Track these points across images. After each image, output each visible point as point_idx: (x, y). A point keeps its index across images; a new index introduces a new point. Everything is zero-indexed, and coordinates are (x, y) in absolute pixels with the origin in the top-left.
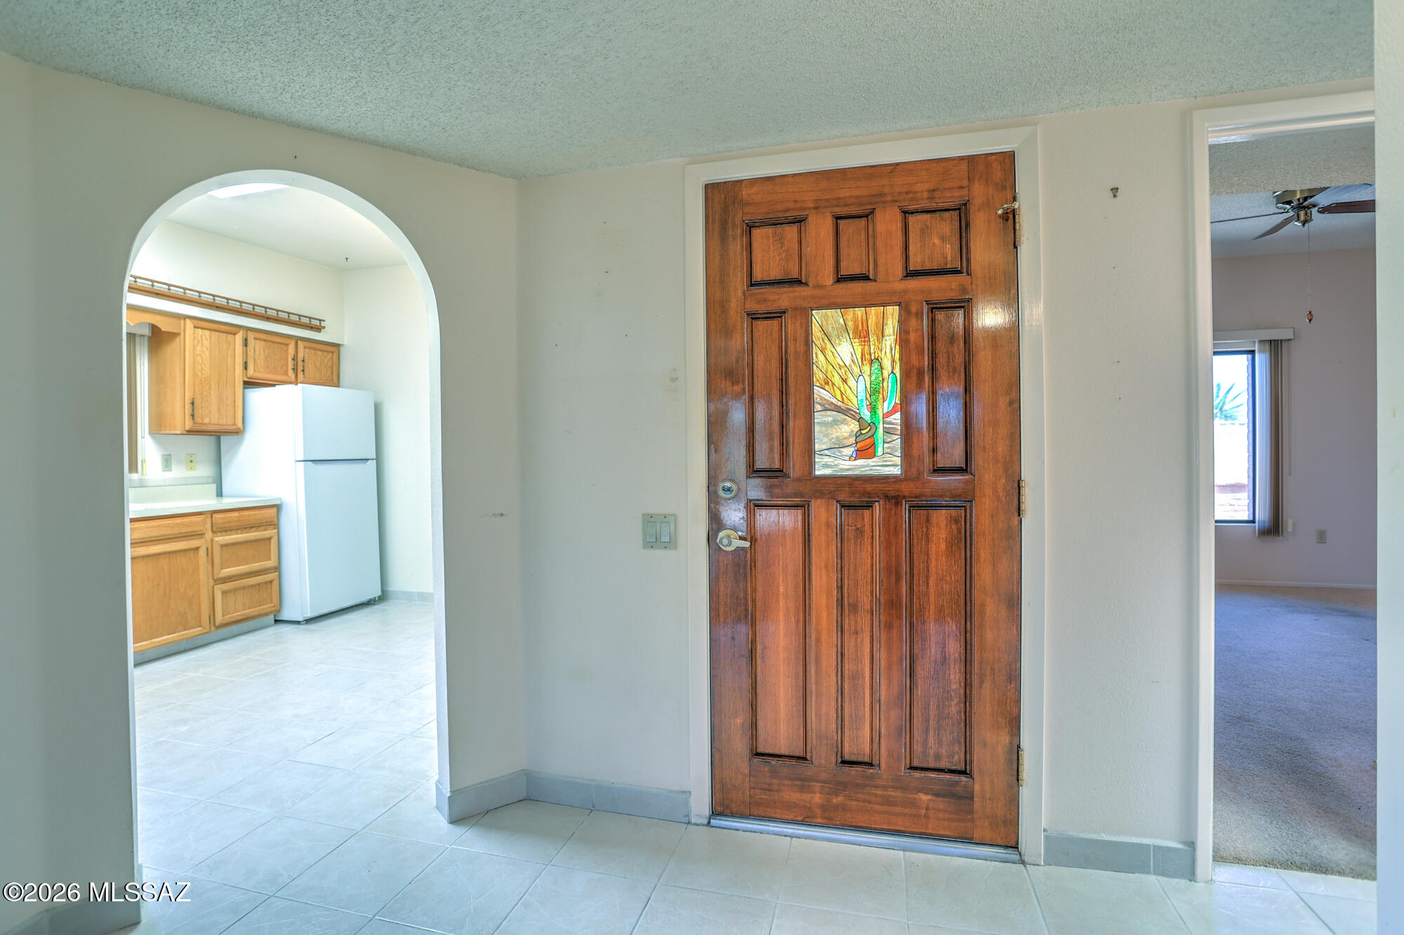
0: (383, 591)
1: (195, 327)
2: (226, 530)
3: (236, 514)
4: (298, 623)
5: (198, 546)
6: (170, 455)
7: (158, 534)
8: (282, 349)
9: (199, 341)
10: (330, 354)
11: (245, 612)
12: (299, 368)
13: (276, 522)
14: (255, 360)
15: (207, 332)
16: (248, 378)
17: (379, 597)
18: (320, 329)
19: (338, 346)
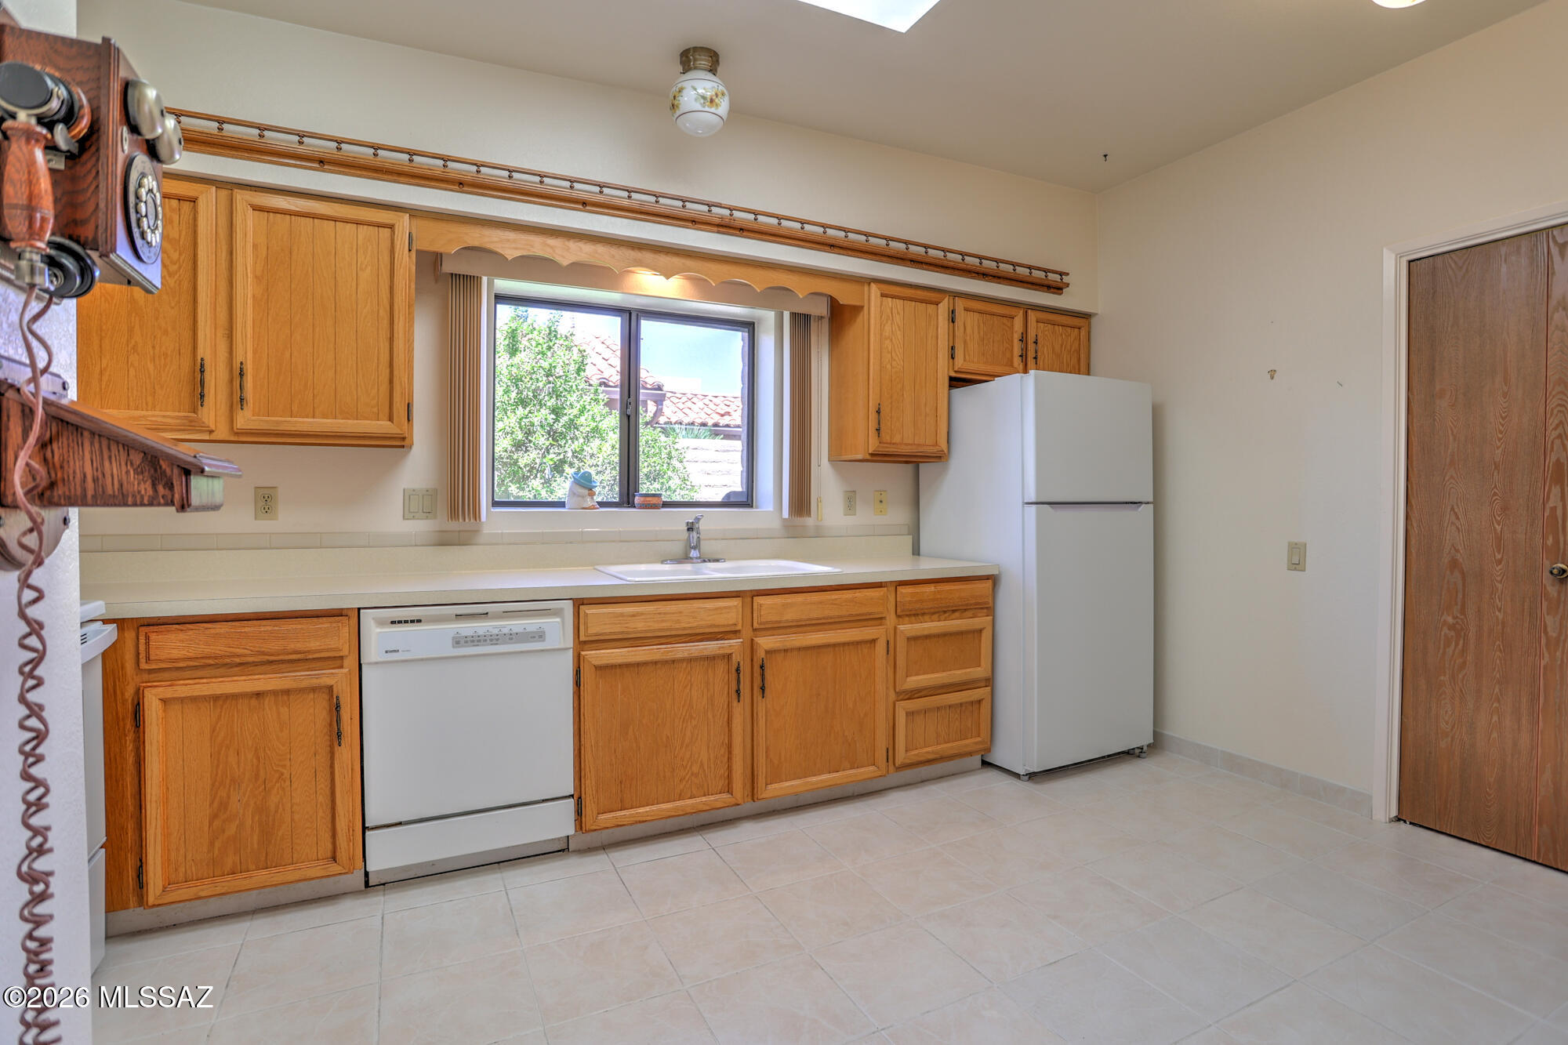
0: (1156, 734)
1: (883, 295)
2: (916, 615)
3: (932, 588)
4: (1017, 776)
5: (875, 637)
6: (854, 491)
7: (820, 616)
8: (1004, 324)
9: (888, 316)
10: (1076, 330)
11: (939, 747)
12: (1029, 353)
13: (991, 605)
14: (965, 342)
15: (899, 302)
16: (956, 372)
17: (1149, 746)
18: (1061, 289)
19: (1087, 316)
